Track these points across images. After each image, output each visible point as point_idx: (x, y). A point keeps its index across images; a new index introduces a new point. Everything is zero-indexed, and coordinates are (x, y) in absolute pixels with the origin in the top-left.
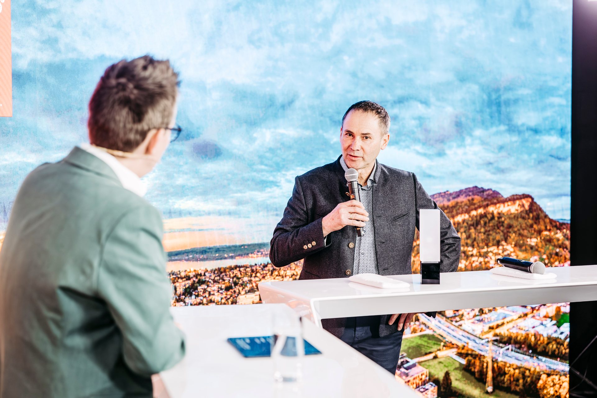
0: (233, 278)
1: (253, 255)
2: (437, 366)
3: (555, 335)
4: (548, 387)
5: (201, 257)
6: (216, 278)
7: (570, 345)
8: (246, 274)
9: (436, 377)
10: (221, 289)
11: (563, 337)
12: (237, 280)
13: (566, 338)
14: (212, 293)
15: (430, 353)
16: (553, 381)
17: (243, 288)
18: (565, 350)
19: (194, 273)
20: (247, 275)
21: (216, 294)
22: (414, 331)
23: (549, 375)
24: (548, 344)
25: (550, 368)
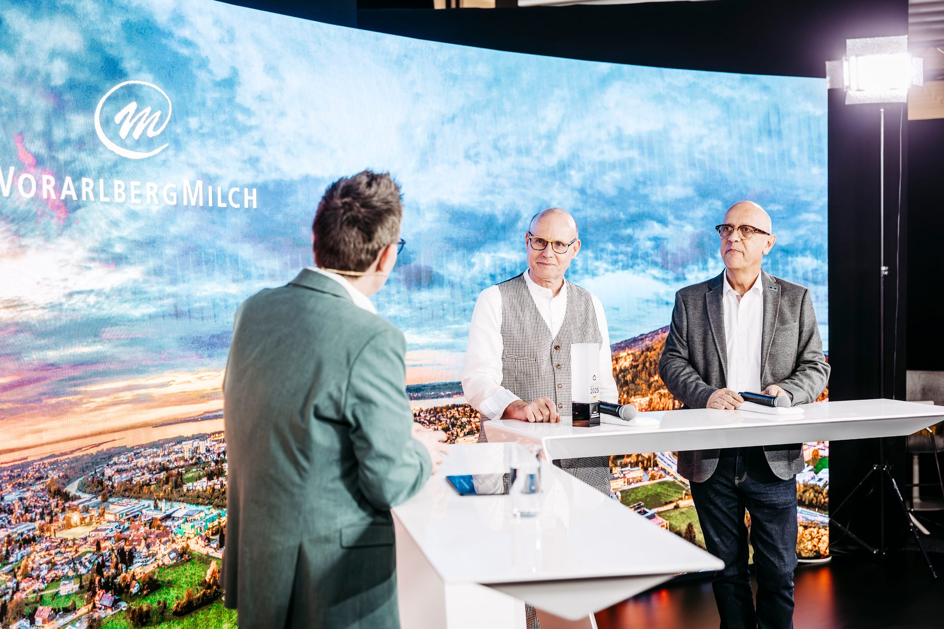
0: (450, 419)
2: (679, 517)
3: (813, 482)
4: (805, 541)
6: (432, 419)
7: (829, 493)
9: (678, 529)
11: (821, 484)
12: (455, 421)
13: (825, 486)
15: (671, 502)
16: (811, 535)
17: (462, 430)
18: (824, 499)
20: (465, 415)
22: (653, 478)
23: (806, 527)
24: (804, 492)
25: (807, 519)
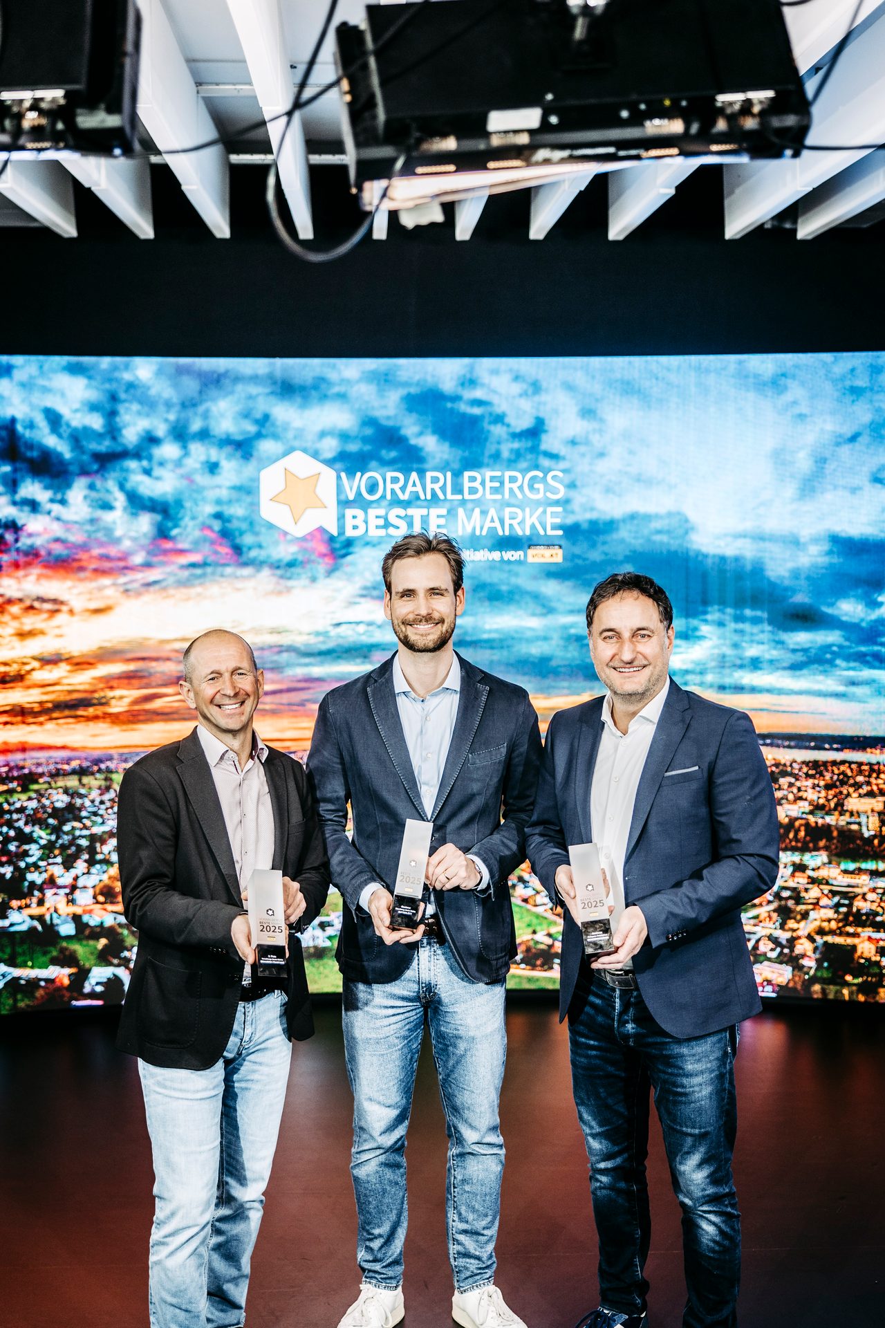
0: (838, 775)
1: (874, 750)
5: (787, 743)
6: (811, 772)
8: (860, 772)
10: (818, 786)
12: (846, 779)
14: (803, 789)
19: (773, 762)
20: (862, 773)
21: (810, 791)
